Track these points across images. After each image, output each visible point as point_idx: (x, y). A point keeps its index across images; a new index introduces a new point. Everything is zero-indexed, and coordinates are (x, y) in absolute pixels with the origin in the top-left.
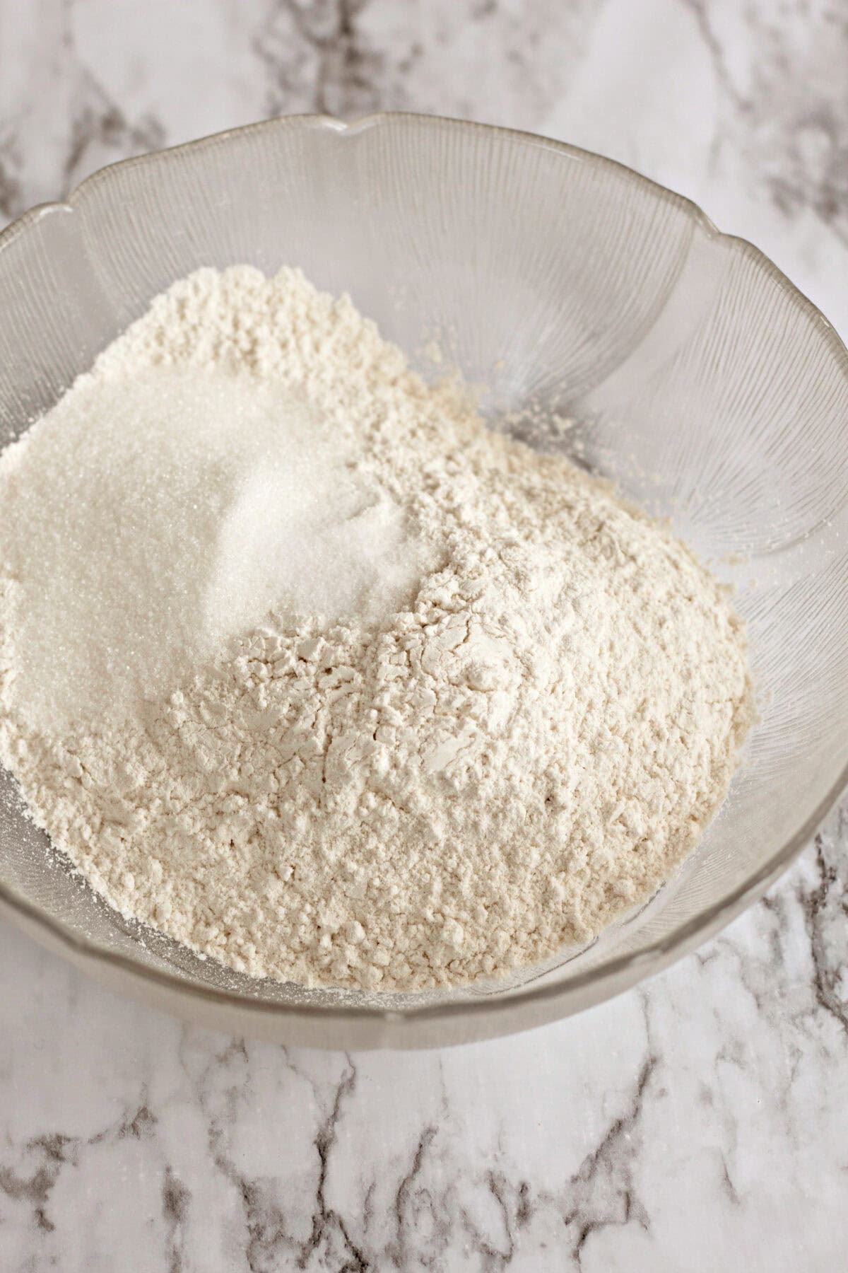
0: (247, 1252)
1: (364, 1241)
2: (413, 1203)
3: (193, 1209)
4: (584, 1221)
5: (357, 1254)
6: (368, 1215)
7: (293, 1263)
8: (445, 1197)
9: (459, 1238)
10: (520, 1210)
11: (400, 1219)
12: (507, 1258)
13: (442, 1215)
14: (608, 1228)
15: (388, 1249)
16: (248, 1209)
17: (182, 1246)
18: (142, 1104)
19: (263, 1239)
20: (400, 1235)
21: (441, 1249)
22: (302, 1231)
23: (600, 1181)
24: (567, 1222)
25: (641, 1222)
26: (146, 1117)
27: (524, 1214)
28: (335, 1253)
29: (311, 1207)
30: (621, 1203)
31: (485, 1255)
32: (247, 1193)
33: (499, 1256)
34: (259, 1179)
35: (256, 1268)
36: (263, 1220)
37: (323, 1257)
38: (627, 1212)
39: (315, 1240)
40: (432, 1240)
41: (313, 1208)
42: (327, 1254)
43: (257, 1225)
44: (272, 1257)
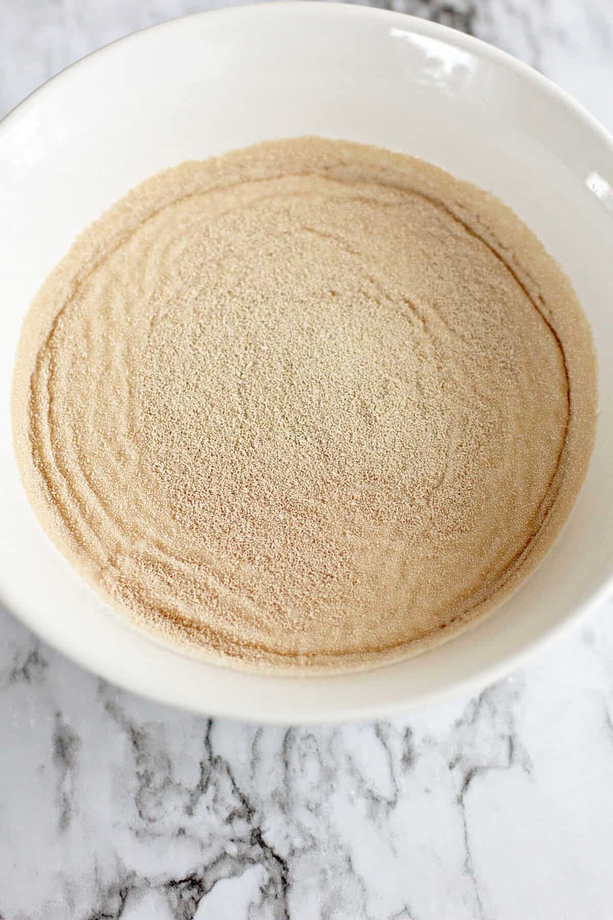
0: (136, 799)
1: (251, 787)
2: (300, 748)
3: (83, 755)
4: (468, 766)
5: (244, 801)
6: (254, 762)
7: (181, 810)
8: (330, 742)
9: (345, 783)
10: (404, 756)
11: (286, 764)
12: (392, 804)
13: (329, 762)
14: (491, 773)
15: (274, 795)
16: (137, 755)
17: (72, 793)
18: (33, 649)
19: (151, 785)
20: (286, 781)
21: (327, 795)
22: (190, 777)
23: (483, 724)
24: (451, 767)
25: (524, 766)
26: (37, 660)
27: (408, 759)
28: (222, 799)
29: (198, 753)
30: (504, 747)
31: (371, 800)
32: (137, 739)
33: (384, 802)
34: (147, 724)
35: (144, 815)
36: (151, 766)
37: (211, 804)
38: (511, 756)
39: (203, 787)
40: (318, 786)
41: (201, 754)
42: (215, 800)
43: (146, 771)
44: (160, 804)
